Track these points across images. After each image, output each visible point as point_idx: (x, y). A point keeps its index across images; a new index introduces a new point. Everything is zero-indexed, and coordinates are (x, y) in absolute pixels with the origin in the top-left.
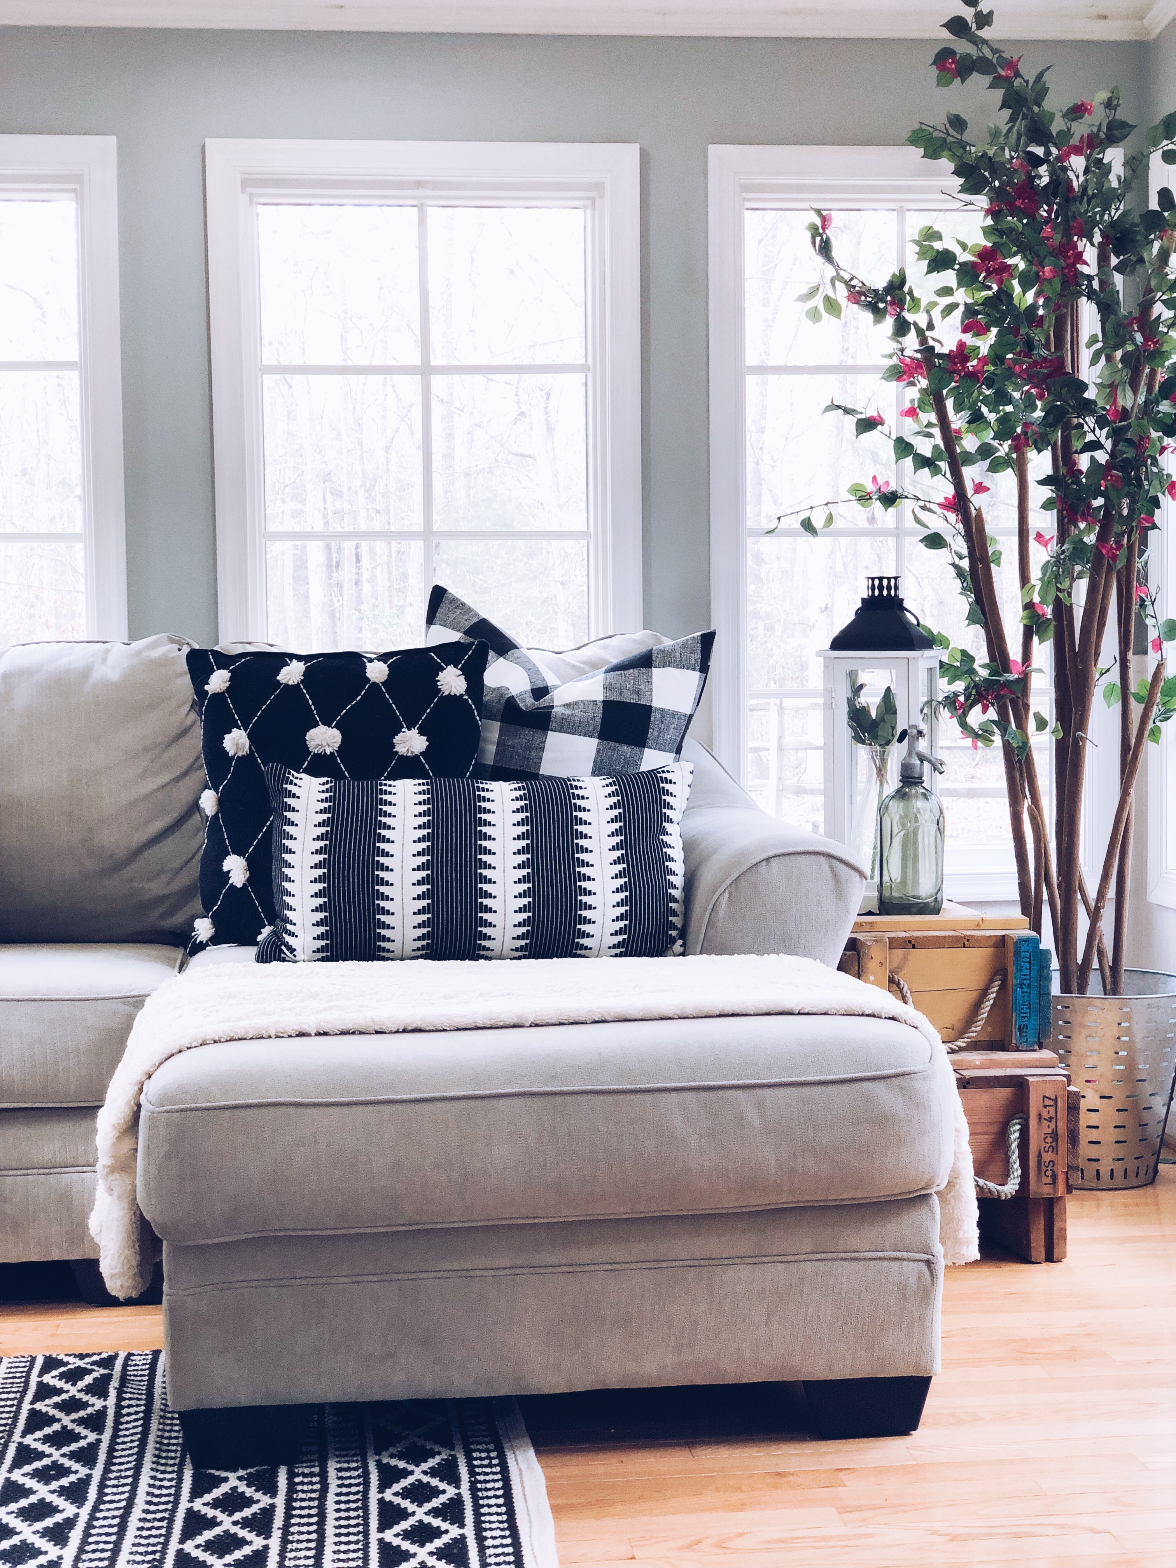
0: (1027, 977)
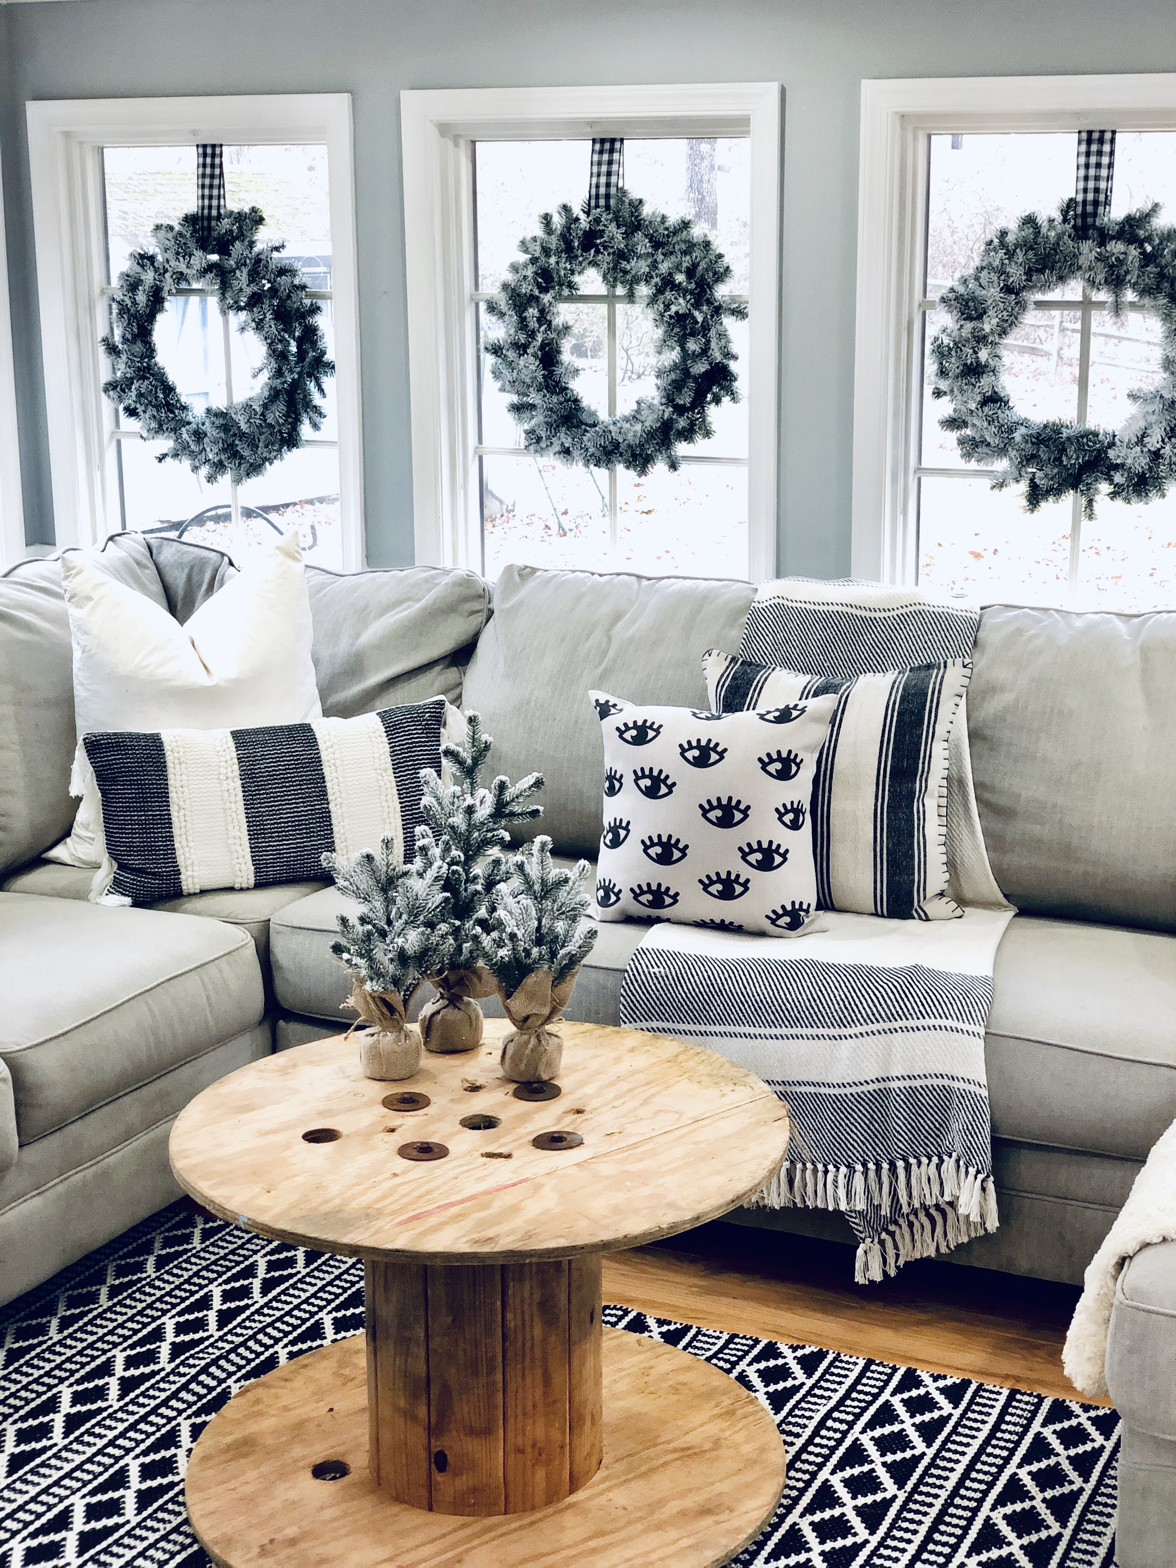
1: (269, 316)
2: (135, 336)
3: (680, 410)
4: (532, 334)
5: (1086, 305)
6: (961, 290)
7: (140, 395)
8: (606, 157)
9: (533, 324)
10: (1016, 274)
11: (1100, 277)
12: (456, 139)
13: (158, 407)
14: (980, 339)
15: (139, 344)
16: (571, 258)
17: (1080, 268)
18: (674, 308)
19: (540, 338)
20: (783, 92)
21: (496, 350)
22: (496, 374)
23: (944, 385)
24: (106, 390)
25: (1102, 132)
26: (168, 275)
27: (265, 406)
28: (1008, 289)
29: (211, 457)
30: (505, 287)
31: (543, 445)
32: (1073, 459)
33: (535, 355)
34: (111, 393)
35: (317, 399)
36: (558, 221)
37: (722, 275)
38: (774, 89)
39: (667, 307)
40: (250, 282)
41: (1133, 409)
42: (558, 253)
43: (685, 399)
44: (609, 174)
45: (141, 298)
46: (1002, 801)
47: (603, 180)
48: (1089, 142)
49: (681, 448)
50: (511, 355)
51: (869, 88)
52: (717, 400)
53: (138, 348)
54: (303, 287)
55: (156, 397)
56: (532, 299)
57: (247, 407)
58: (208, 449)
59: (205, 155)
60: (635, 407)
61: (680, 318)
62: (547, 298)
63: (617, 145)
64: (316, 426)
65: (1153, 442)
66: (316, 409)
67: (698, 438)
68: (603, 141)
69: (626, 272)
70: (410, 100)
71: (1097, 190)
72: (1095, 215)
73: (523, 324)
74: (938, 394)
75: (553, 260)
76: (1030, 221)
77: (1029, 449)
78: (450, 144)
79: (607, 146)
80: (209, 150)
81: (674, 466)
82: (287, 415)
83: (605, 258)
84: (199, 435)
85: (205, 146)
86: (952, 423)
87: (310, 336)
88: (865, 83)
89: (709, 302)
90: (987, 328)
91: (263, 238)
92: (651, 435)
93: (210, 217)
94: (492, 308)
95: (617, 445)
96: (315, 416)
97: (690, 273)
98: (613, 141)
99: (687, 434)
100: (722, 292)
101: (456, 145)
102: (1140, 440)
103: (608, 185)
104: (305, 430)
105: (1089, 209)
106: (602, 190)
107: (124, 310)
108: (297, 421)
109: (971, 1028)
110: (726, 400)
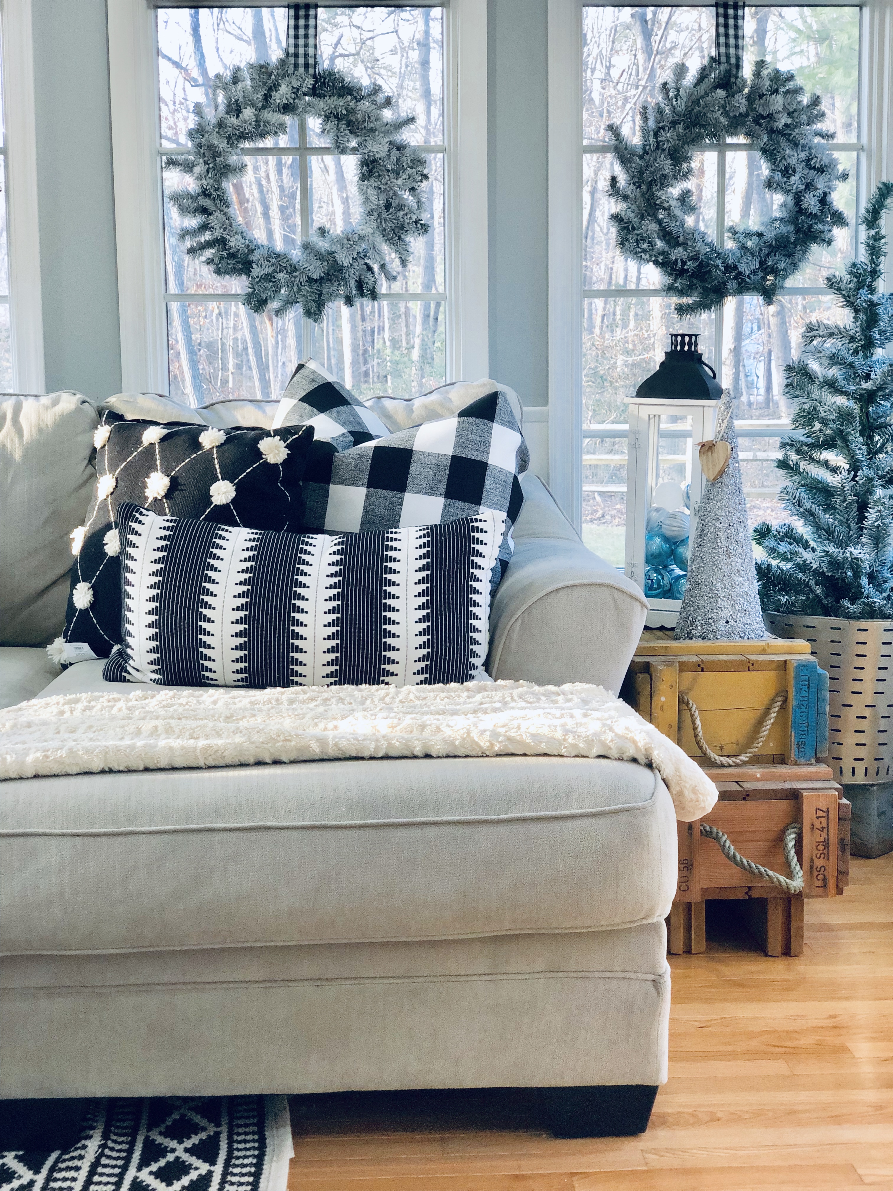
0: (806, 699)
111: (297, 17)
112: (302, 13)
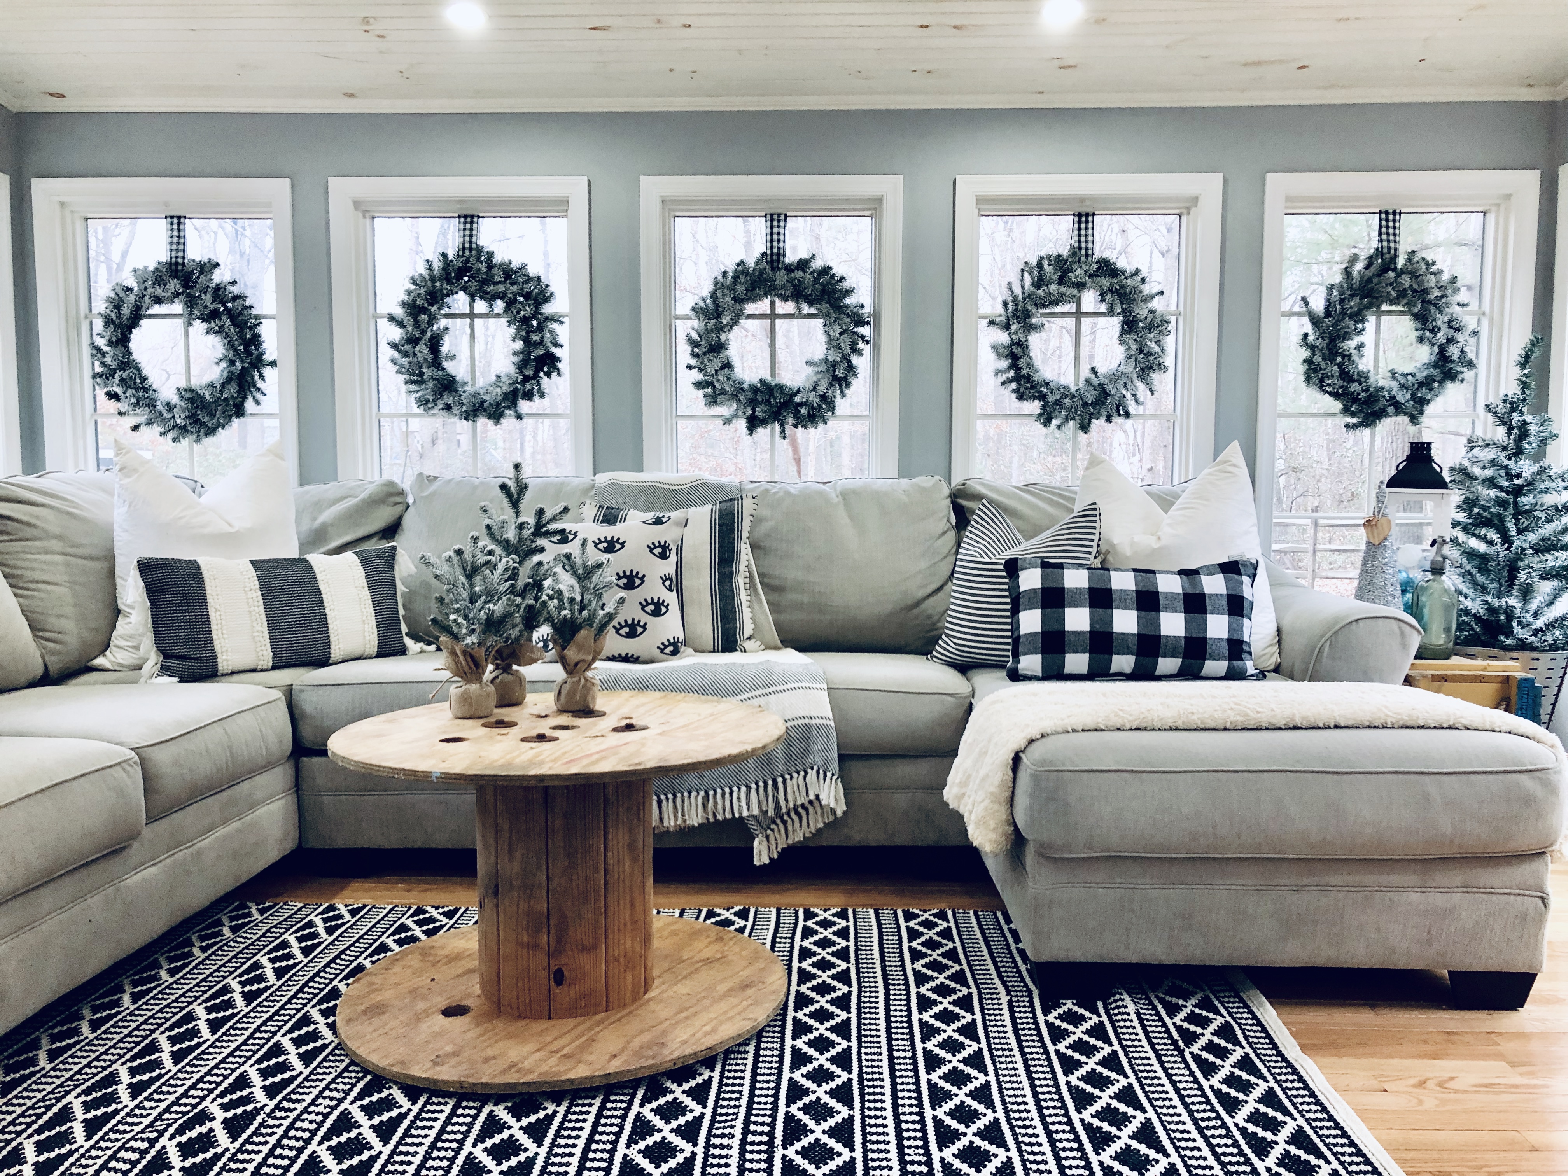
0: (1526, 704)
1: (228, 323)
2: (118, 342)
3: (526, 379)
4: (423, 332)
5: (773, 316)
6: (702, 304)
7: (122, 380)
8: (468, 226)
9: (424, 326)
10: (740, 289)
11: (788, 293)
12: (364, 212)
13: (137, 389)
14: (720, 328)
15: (120, 346)
16: (450, 282)
17: (775, 289)
18: (522, 313)
19: (429, 334)
20: (589, 182)
21: (394, 346)
22: (394, 362)
23: (693, 362)
24: (94, 377)
25: (779, 215)
26: (147, 298)
27: (223, 385)
28: (736, 299)
29: (179, 421)
30: (404, 304)
31: (430, 406)
32: (779, 399)
33: (426, 344)
34: (98, 380)
35: (260, 384)
36: (437, 265)
37: (547, 299)
38: (585, 179)
39: (518, 313)
40: (213, 301)
41: (810, 370)
42: (440, 279)
43: (529, 372)
44: (471, 236)
45: (126, 311)
46: (776, 582)
47: (467, 239)
48: (772, 220)
49: (524, 406)
50: (407, 347)
51: (645, 181)
52: (548, 375)
53: (120, 350)
54: (251, 307)
55: (135, 383)
56: (423, 310)
57: (212, 385)
58: (177, 416)
59: (172, 224)
60: (494, 378)
61: (525, 320)
62: (434, 309)
63: (475, 219)
64: (258, 403)
65: (822, 389)
66: (259, 389)
67: (536, 398)
68: (465, 217)
69: (487, 293)
70: (334, 183)
71: (779, 248)
72: (778, 261)
73: (417, 325)
74: (690, 367)
75: (438, 284)
76: (741, 263)
77: (750, 395)
78: (361, 215)
79: (469, 220)
80: (175, 220)
81: (519, 417)
82: (239, 392)
83: (474, 285)
84: (170, 407)
85: (172, 217)
86: (699, 385)
87: (256, 340)
88: (642, 177)
89: (541, 314)
90: (724, 321)
91: (219, 276)
92: (506, 396)
93: (177, 263)
94: (392, 318)
95: (483, 401)
96: (258, 395)
97: (527, 296)
98: (472, 216)
99: (529, 396)
100: (548, 309)
101: (364, 217)
102: (814, 389)
103: (471, 242)
104: (249, 405)
105: (775, 257)
106: (467, 245)
107: (108, 322)
108: (245, 398)
109: (818, 686)
110: (554, 375)
111: (1080, 222)
112: (1084, 219)
